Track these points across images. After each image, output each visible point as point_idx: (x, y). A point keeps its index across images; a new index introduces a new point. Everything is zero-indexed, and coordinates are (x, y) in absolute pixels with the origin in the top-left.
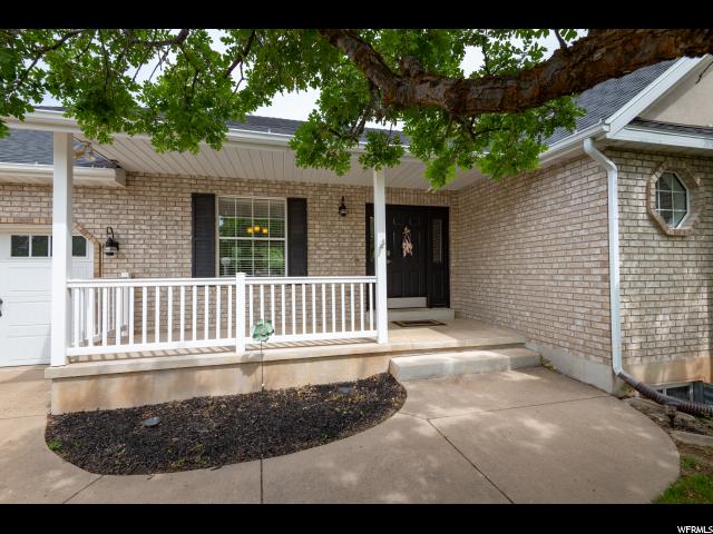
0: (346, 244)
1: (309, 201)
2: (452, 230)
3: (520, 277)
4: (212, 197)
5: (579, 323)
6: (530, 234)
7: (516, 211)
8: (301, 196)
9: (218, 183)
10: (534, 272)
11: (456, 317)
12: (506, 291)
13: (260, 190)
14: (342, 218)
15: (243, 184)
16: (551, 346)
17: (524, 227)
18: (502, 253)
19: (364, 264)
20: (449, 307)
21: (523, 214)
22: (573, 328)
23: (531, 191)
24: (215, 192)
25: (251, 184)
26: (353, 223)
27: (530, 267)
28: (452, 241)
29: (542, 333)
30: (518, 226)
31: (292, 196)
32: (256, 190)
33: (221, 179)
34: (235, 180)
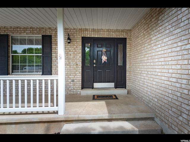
0: (71, 57)
1: (53, 36)
2: (128, 50)
3: (153, 76)
4: (7, 36)
5: (185, 116)
6: (158, 50)
7: (152, 36)
8: (49, 34)
9: (10, 29)
10: (159, 74)
11: (128, 93)
12: (147, 84)
13: (29, 32)
14: (69, 44)
15: (21, 30)
16: (167, 126)
17: (155, 45)
18: (146, 61)
19: (80, 67)
20: (125, 88)
21: (155, 38)
22: (181, 118)
23: (159, 22)
24: (8, 33)
25: (25, 29)
26: (75, 47)
27: (158, 70)
28: (128, 55)
29: (163, 115)
30: (152, 45)
31: (44, 34)
32: (27, 32)
33: (11, 28)
34: (17, 28)
